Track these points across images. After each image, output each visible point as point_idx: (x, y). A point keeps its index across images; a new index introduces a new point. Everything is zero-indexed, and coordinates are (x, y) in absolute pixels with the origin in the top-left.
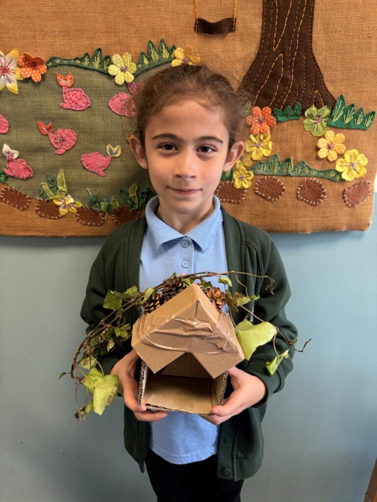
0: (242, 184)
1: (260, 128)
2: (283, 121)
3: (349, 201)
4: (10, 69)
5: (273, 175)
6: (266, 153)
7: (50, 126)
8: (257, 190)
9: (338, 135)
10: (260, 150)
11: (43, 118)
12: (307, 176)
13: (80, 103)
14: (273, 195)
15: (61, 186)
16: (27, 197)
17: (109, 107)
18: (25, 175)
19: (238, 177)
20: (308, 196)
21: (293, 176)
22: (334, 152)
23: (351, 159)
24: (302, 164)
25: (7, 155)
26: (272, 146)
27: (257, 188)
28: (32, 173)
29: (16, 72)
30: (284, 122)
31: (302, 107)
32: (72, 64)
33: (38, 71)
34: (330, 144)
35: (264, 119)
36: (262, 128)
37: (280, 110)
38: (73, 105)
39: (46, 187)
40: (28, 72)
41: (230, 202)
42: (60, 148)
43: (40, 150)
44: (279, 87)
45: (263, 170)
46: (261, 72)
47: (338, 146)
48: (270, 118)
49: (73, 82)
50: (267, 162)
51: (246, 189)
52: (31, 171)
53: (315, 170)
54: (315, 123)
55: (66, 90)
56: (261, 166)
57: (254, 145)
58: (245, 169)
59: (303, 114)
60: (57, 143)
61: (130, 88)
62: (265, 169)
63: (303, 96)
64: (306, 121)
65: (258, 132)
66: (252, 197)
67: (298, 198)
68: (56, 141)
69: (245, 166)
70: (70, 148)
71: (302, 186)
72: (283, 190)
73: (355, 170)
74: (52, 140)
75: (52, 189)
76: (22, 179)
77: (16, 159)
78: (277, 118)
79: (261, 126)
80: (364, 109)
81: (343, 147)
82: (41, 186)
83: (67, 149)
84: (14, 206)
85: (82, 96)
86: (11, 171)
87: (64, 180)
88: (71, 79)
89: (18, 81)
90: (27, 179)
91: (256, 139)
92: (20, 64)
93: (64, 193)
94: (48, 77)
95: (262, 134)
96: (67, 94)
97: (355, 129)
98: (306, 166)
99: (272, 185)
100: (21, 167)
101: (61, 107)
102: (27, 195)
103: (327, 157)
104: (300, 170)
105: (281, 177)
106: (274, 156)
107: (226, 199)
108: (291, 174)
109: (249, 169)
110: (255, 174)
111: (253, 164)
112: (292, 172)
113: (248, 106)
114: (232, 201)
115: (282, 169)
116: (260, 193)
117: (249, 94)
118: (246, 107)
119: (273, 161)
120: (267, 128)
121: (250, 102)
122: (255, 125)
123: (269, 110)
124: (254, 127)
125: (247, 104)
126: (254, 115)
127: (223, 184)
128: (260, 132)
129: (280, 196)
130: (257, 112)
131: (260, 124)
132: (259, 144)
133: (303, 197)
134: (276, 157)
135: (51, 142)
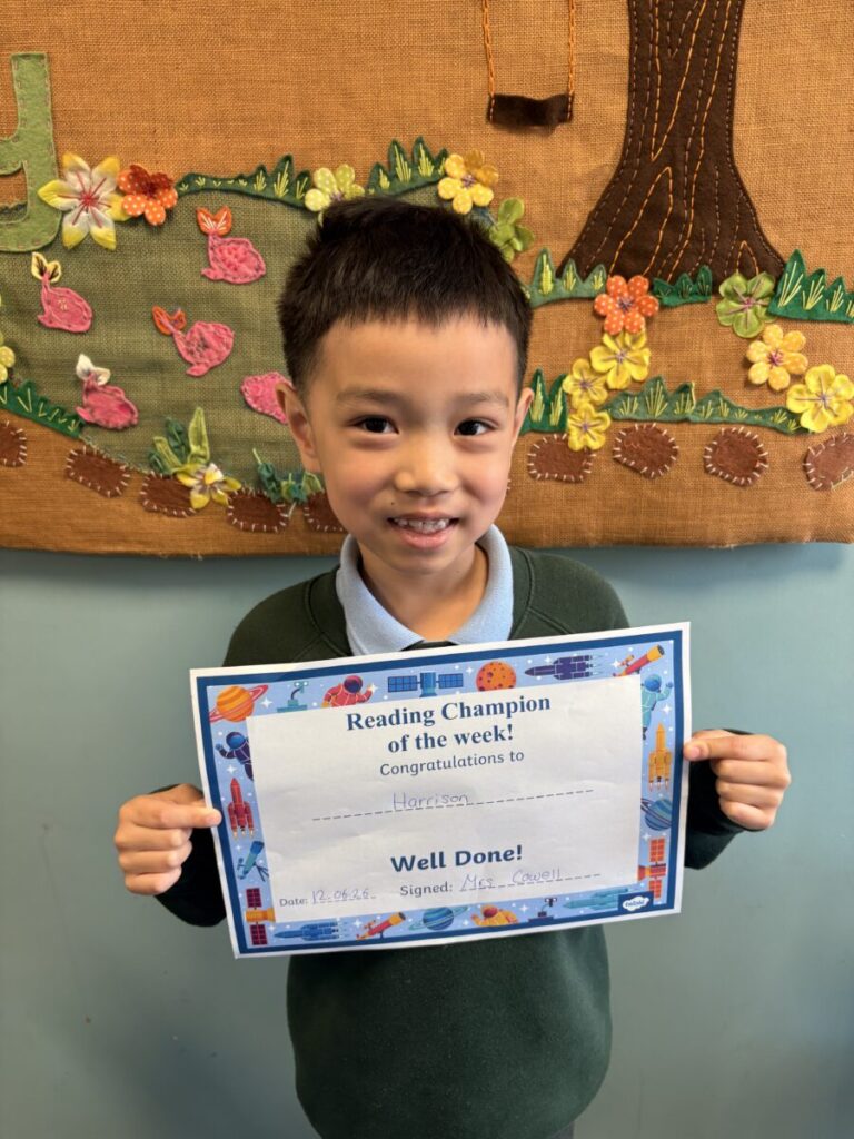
0: (585, 440)
1: (624, 321)
2: (672, 304)
3: (816, 477)
5: (652, 421)
6: (640, 374)
7: (179, 318)
8: (617, 453)
9: (790, 334)
10: (624, 369)
12: (725, 423)
13: (244, 267)
14: (653, 465)
19: (577, 427)
20: (728, 466)
21: (695, 423)
22: (784, 371)
23: (820, 385)
24: (714, 396)
26: (651, 358)
27: (618, 449)
30: (676, 307)
31: (714, 276)
34: (773, 354)
35: (632, 302)
36: (629, 320)
37: (667, 282)
38: (229, 271)
41: (559, 480)
42: (198, 364)
44: (663, 235)
45: (631, 410)
46: (625, 205)
47: (789, 358)
48: (647, 300)
50: (641, 395)
51: (596, 451)
53: (743, 409)
54: (743, 310)
55: (216, 242)
56: (626, 401)
57: (612, 356)
58: (591, 408)
59: (715, 291)
60: (192, 352)
62: (635, 408)
63: (716, 252)
64: (721, 306)
65: (620, 330)
66: (609, 470)
67: (707, 471)
68: (191, 348)
69: (592, 402)
70: (218, 362)
71: (715, 443)
72: (676, 453)
73: (829, 408)
74: (182, 346)
78: (660, 299)
79: (627, 317)
80: (844, 280)
81: (801, 360)
83: (212, 365)
85: (248, 254)
87: (204, 433)
88: (226, 218)
91: (617, 344)
95: (630, 332)
96: (217, 250)
97: (828, 321)
98: (724, 401)
99: (650, 443)
103: (767, 382)
104: (710, 411)
105: (669, 426)
106: (655, 380)
107: (552, 473)
108: (692, 418)
109: (600, 407)
110: (613, 419)
111: (609, 397)
112: (693, 414)
113: (598, 275)
114: (565, 477)
115: (671, 408)
116: (625, 460)
117: (600, 250)
118: (595, 277)
119: (652, 390)
120: (638, 320)
121: (603, 266)
122: (614, 316)
123: (645, 283)
124: (610, 319)
125: (597, 270)
126: (611, 294)
127: (545, 440)
128: (624, 330)
129: (667, 467)
130: (617, 286)
131: (624, 313)
132: (623, 355)
133: (719, 468)
134: (659, 383)
135: (179, 350)
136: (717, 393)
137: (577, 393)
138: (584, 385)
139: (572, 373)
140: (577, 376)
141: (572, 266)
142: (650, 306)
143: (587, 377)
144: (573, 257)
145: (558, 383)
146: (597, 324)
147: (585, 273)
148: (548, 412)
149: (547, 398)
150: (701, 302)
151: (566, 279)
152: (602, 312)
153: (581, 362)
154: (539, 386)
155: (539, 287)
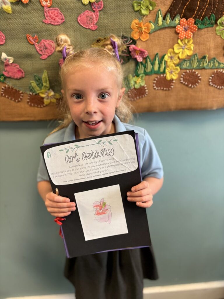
0: (172, 77)
1: (185, 34)
2: (202, 28)
6: (188, 53)
7: (36, 38)
8: (182, 80)
10: (185, 51)
11: (30, 32)
12: (217, 68)
13: (57, 19)
14: (193, 84)
15: (45, 83)
16: (21, 92)
17: (78, 22)
18: (18, 75)
19: (169, 72)
20: (216, 83)
21: (207, 69)
24: (214, 60)
25: (5, 61)
26: (193, 47)
28: (24, 74)
30: (203, 29)
31: (216, 17)
35: (188, 28)
36: (187, 34)
37: (200, 20)
38: (52, 21)
39: (34, 84)
41: (163, 90)
42: (44, 55)
43: (29, 56)
44: (199, 3)
45: (186, 66)
48: (193, 27)
49: (52, 3)
50: (189, 60)
51: (175, 80)
52: (22, 73)
53: (222, 64)
54: (223, 30)
55: (47, 10)
56: (185, 62)
57: (181, 47)
58: (173, 65)
59: (216, 23)
60: (41, 51)
61: (93, 7)
62: (188, 65)
63: (217, 9)
64: (218, 28)
65: (184, 38)
66: (178, 86)
67: (210, 85)
68: (41, 49)
69: (174, 64)
70: (50, 54)
71: (213, 75)
72: (200, 79)
74: (38, 48)
75: (39, 85)
76: (17, 79)
77: (12, 64)
78: (198, 26)
79: (186, 33)
82: (31, 84)
83: (48, 55)
84: (11, 99)
85: (58, 14)
86: (8, 73)
87: (47, 79)
88: (50, 1)
89: (12, 3)
90: (20, 78)
91: (182, 43)
93: (47, 88)
95: (187, 38)
96: (47, 13)
98: (217, 61)
99: (192, 76)
100: (16, 70)
101: (43, 22)
104: (212, 65)
105: (199, 70)
106: (194, 55)
107: (161, 87)
108: (206, 67)
109: (176, 65)
110: (181, 69)
111: (179, 62)
112: (206, 66)
113: (177, 18)
114: (165, 89)
115: (199, 64)
116: (184, 82)
117: (178, 9)
118: (176, 19)
119: (193, 58)
120: (190, 34)
121: (179, 15)
122: (182, 33)
123: (193, 20)
124: (181, 34)
125: (177, 16)
126: (181, 25)
127: (159, 77)
128: (185, 38)
129: (197, 84)
130: (184, 22)
131: (185, 32)
132: (184, 47)
133: (213, 84)
134: (196, 56)
135: (36, 50)
136: (215, 59)
137: (169, 60)
138: (171, 58)
139: (167, 54)
141: (169, 15)
142: (195, 29)
143: (172, 55)
144: (169, 12)
145: (163, 57)
146: (176, 36)
147: (173, 18)
148: (159, 67)
149: (160, 63)
150: (211, 27)
151: (166, 20)
152: (178, 31)
153: (171, 50)
154: (157, 58)
155: (158, 23)
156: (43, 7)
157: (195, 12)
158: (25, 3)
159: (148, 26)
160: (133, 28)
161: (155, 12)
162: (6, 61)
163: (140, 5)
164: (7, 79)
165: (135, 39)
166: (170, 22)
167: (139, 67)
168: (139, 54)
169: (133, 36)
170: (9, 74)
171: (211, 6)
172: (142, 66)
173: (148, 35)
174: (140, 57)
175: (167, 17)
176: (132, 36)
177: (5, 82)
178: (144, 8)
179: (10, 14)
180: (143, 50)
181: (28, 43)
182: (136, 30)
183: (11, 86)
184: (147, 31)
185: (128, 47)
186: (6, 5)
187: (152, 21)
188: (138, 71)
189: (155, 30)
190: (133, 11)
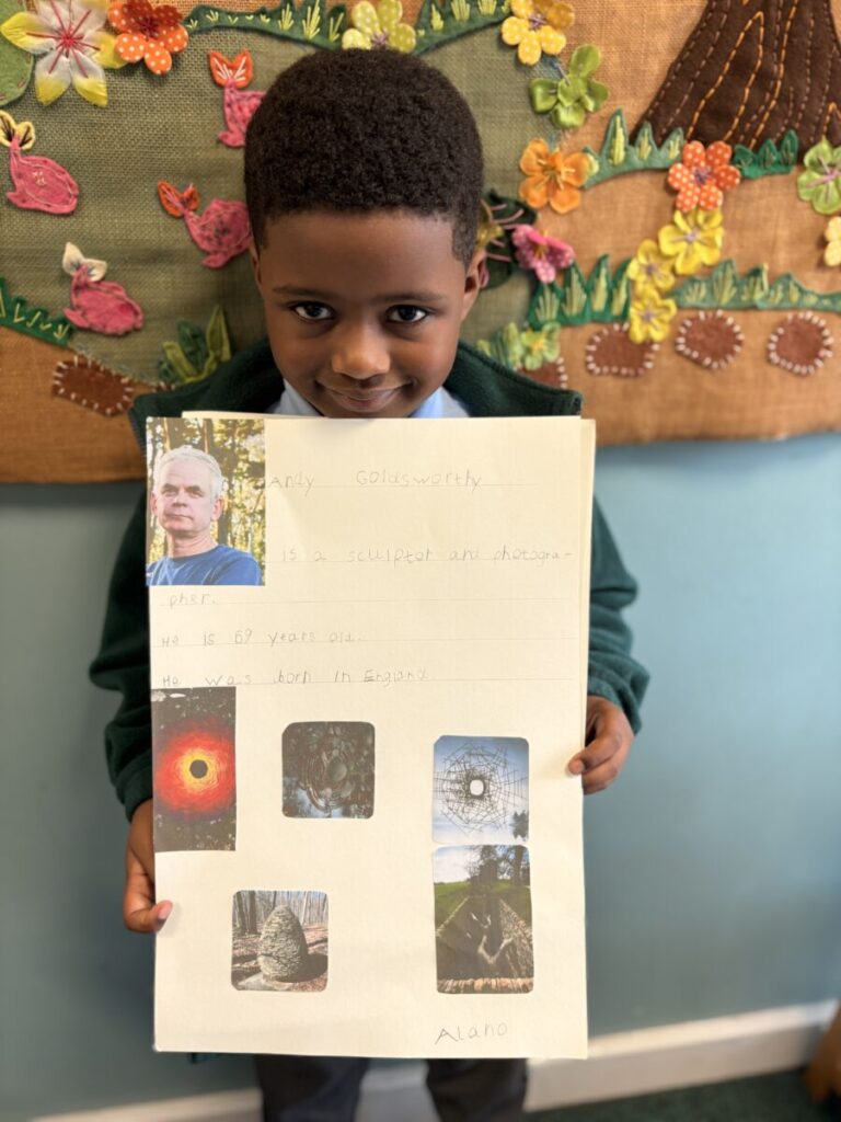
0: (648, 333)
1: (699, 196)
2: (753, 175)
4: (86, 37)
5: (718, 309)
6: (705, 256)
7: (191, 195)
8: (681, 343)
10: (694, 251)
11: (170, 172)
12: (794, 309)
14: (716, 356)
16: (124, 381)
18: (121, 323)
19: (640, 316)
20: (791, 355)
21: (762, 310)
24: (785, 281)
25: (74, 273)
26: (724, 239)
27: (682, 340)
28: (140, 317)
29: (102, 47)
30: (757, 178)
31: (800, 143)
32: (251, 25)
33: (162, 44)
35: (711, 173)
36: (704, 195)
37: (749, 150)
39: (175, 352)
40: (136, 47)
41: (618, 374)
42: (216, 252)
43: (161, 257)
44: (749, 95)
45: (697, 297)
46: (712, 57)
48: (727, 171)
49: (251, 75)
50: (709, 280)
51: (658, 342)
52: (136, 314)
53: (813, 293)
54: (824, 183)
55: (233, 97)
56: (693, 286)
57: (682, 237)
58: (655, 294)
59: (800, 160)
60: (209, 239)
62: (702, 295)
63: (804, 116)
64: (804, 178)
65: (694, 207)
66: (669, 362)
67: (769, 361)
68: (207, 233)
69: (658, 289)
70: (238, 253)
71: (781, 331)
72: (739, 343)
74: (196, 231)
75: (192, 358)
76: (115, 336)
77: (98, 282)
78: (741, 170)
79: (702, 190)
82: (164, 352)
83: (231, 255)
84: (90, 406)
86: (84, 314)
87: (225, 333)
88: (246, 66)
89: (108, 70)
90: (127, 333)
91: (688, 223)
92: (114, 24)
94: (186, 61)
95: (705, 209)
96: (235, 107)
98: (796, 285)
99: (714, 333)
100: (112, 304)
101: (219, 141)
102: (124, 377)
104: (780, 295)
105: (736, 314)
106: (725, 264)
107: (609, 364)
108: (760, 305)
109: (665, 295)
110: (680, 307)
111: (675, 284)
112: (762, 300)
113: (675, 141)
114: (624, 371)
115: (740, 293)
116: (688, 352)
117: (678, 111)
118: (672, 143)
119: (720, 274)
120: (715, 195)
121: (680, 130)
122: (688, 189)
123: (726, 150)
124: (685, 194)
125: (674, 135)
126: (688, 164)
127: (606, 332)
128: (699, 206)
129: (730, 358)
130: (695, 155)
131: (700, 186)
132: (693, 235)
133: (781, 357)
134: (728, 267)
135: (191, 236)
136: (788, 277)
137: (641, 279)
138: (649, 270)
139: (637, 256)
140: (642, 259)
141: (647, 130)
142: (730, 178)
143: (653, 260)
144: (648, 120)
145: (622, 268)
146: (669, 199)
147: (660, 139)
148: (610, 300)
149: (611, 285)
150: (782, 173)
151: (640, 146)
152: (676, 185)
153: (648, 244)
154: (603, 271)
155: (610, 156)
156: (220, 86)
157: (732, 121)
158: (158, 72)
159: (576, 166)
160: (529, 170)
161: (602, 118)
162: (80, 271)
163: (553, 91)
164: (79, 336)
165: (533, 205)
166: (651, 154)
167: (541, 300)
168: (544, 257)
169: (527, 195)
170: (87, 320)
171: (784, 106)
172: (554, 295)
173: (577, 193)
174: (547, 265)
175: (643, 135)
176: (522, 195)
177: (70, 345)
178: (567, 104)
179: (101, 108)
180: (558, 243)
181: (160, 212)
182: (538, 175)
183: (90, 358)
184: (573, 182)
185: (509, 233)
186: (86, 77)
187: (590, 147)
188: (537, 311)
189: (599, 179)
190: (530, 112)
